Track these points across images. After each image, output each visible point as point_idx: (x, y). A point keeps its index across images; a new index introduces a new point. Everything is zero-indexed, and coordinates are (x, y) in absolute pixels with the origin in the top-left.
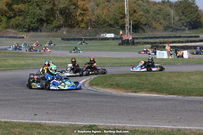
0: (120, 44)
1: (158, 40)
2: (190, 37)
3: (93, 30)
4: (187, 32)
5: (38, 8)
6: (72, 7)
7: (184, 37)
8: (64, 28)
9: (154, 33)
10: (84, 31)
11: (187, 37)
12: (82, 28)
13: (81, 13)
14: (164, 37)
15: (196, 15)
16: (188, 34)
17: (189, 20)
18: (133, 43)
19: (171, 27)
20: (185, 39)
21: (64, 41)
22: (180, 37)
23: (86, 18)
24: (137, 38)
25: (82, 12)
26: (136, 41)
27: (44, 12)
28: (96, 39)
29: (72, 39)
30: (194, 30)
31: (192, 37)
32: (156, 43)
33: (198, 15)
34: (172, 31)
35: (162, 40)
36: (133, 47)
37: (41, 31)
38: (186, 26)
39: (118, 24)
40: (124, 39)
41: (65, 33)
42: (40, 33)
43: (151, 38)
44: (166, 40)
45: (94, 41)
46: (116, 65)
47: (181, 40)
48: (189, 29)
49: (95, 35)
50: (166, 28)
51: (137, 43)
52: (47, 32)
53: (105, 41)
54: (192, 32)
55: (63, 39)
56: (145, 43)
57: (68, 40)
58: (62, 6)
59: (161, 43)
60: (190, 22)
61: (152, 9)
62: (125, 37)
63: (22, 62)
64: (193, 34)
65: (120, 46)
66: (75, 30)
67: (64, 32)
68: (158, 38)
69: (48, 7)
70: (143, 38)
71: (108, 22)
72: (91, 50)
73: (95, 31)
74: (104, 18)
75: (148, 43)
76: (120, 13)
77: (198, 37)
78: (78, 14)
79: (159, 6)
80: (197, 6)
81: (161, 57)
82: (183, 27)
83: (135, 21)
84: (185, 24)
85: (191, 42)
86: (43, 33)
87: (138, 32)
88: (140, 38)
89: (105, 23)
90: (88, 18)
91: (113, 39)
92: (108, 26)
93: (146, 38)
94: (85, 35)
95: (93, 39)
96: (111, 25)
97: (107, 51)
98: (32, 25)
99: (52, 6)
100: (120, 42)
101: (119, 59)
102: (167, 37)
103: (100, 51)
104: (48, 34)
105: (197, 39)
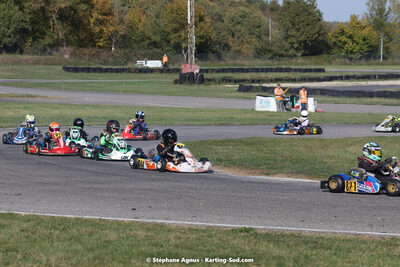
0: (176, 82)
1: (247, 76)
2: (306, 71)
3: (121, 52)
4: (300, 60)
5: (17, 8)
6: (83, 7)
7: (296, 70)
8: (65, 48)
9: (238, 61)
10: (105, 54)
11: (300, 70)
12: (100, 47)
13: (97, 20)
14: (257, 70)
15: (317, 29)
16: (302, 64)
17: (303, 38)
18: (202, 81)
19: (270, 51)
20: (298, 75)
21: (67, 73)
22: (288, 70)
23: (108, 29)
24: (207, 71)
25: (100, 17)
26: (206, 76)
27: (28, 17)
28: (129, 71)
29: (83, 70)
30: (313, 58)
31: (310, 70)
32: (244, 80)
33: (321, 28)
34: (271, 58)
35: (255, 75)
36: (202, 87)
37: (21, 52)
38: (297, 49)
39: (169, 42)
40: (184, 72)
41: (67, 56)
42: (20, 56)
43: (233, 71)
44: (263, 75)
45: (125, 74)
46: (195, 123)
47: (291, 75)
48: (303, 55)
49: (126, 63)
50: (260, 53)
51: (209, 80)
52: (34, 54)
53: (146, 75)
54: (308, 61)
55: (67, 69)
56: (223, 80)
57: (76, 70)
58: (63, 6)
59: (253, 81)
60: (305, 42)
61: (227, 14)
62: (186, 69)
63: (10, 113)
64: (310, 64)
65: (178, 85)
66: (86, 51)
67: (66, 54)
68: (247, 71)
69: (36, 6)
70: (218, 71)
71: (149, 38)
72: (125, 92)
73: (125, 54)
74: (141, 29)
75: (229, 81)
76: (173, 21)
77: (323, 70)
78: (92, 20)
79: (241, 8)
80: (318, 12)
81: (264, 109)
82: (291, 52)
83: (202, 37)
84: (296, 46)
85: (311, 80)
86: (26, 57)
87: (207, 59)
88: (213, 70)
89: (143, 40)
90: (111, 29)
91: (161, 71)
92: (149, 45)
93: (223, 71)
94: (105, 63)
95: (123, 70)
96: (155, 44)
97: (154, 94)
98: (6, 40)
99: (43, 5)
100: (177, 76)
101: (187, 110)
102: (263, 70)
103: (143, 93)
104: (36, 57)
105: (321, 75)
